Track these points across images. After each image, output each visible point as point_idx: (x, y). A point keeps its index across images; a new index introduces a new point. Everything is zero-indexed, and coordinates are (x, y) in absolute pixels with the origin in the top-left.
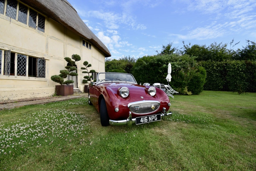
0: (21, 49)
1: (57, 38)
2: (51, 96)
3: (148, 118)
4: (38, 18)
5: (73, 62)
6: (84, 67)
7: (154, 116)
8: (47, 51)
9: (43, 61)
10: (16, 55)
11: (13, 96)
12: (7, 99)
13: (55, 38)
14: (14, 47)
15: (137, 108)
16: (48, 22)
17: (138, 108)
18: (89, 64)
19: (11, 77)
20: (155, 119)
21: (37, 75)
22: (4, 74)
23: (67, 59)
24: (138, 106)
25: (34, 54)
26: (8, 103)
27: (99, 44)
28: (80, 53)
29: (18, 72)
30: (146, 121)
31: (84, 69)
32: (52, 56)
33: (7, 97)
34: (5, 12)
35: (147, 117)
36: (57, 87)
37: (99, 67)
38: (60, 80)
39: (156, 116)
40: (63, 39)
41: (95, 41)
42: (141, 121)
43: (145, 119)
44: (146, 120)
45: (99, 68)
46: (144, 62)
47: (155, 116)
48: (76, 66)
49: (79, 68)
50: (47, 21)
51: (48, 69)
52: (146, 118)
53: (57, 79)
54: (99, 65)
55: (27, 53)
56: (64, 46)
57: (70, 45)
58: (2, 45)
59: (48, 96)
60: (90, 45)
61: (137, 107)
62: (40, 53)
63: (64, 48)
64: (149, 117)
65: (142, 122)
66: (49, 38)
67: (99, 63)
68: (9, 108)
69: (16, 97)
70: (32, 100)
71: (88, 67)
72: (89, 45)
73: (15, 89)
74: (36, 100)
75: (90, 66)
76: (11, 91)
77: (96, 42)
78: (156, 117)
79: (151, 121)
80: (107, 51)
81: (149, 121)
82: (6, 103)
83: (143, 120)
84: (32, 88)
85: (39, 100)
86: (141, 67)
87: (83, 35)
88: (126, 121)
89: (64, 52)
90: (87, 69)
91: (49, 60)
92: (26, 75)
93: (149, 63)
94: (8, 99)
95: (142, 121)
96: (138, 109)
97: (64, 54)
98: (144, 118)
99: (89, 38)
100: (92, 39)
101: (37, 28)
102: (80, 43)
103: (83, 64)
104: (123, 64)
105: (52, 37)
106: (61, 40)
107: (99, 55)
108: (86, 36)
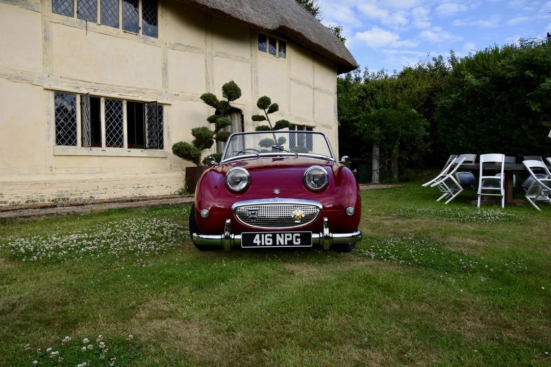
0: (111, 88)
1: (187, 46)
2: (177, 193)
3: (274, 238)
4: (143, 5)
5: (223, 102)
6: (262, 113)
7: (293, 234)
8: (165, 84)
9: (157, 109)
10: (103, 102)
11: (99, 192)
12: (89, 196)
13: (183, 45)
14: (97, 85)
15: (252, 214)
16: (164, 11)
17: (255, 214)
18: (272, 102)
19: (96, 151)
20: (295, 243)
21: (146, 143)
22: (82, 146)
23: (209, 99)
24: (256, 210)
25: (138, 96)
26: (87, 204)
27: (308, 36)
28: (252, 75)
29: (108, 140)
30: (267, 243)
31: (260, 120)
32: (177, 93)
33: (89, 192)
34: (76, 10)
35: (271, 235)
36: (188, 170)
37: (313, 110)
38: (191, 153)
39: (299, 235)
40: (204, 44)
41: (293, 30)
42: (255, 242)
43: (267, 239)
44: (269, 242)
45: (314, 113)
46: (470, 77)
47: (295, 235)
48: (238, 111)
49: (248, 118)
50: (162, 6)
51: (168, 128)
52: (268, 237)
53: (183, 151)
54: (314, 103)
55: (123, 94)
56: (206, 61)
57: (222, 57)
58: (75, 85)
59: (169, 193)
60: (283, 47)
61: (253, 212)
62: (151, 91)
63: (206, 67)
64: (278, 235)
65: (258, 244)
66: (169, 50)
67: (314, 94)
68: (82, 213)
69: (106, 193)
70: (132, 201)
71: (270, 112)
72: (279, 46)
73: (103, 176)
74: (138, 201)
75: (274, 109)
76: (95, 181)
77: (299, 34)
78: (297, 237)
79: (282, 243)
80: (338, 55)
81: (278, 243)
82: (83, 205)
83: (261, 239)
84: (137, 174)
85: (144, 200)
86: (459, 97)
87: (251, 22)
88: (219, 237)
89: (207, 79)
90: (268, 120)
91: (170, 105)
92: (122, 144)
93: (488, 79)
94: (91, 197)
95: (257, 240)
96: (255, 216)
97: (207, 83)
98: (263, 235)
99: (270, 27)
100: (284, 26)
101: (141, 31)
102: (251, 46)
103: (258, 105)
104: (418, 88)
105: (176, 46)
106: (198, 48)
107: (313, 70)
108: (262, 24)
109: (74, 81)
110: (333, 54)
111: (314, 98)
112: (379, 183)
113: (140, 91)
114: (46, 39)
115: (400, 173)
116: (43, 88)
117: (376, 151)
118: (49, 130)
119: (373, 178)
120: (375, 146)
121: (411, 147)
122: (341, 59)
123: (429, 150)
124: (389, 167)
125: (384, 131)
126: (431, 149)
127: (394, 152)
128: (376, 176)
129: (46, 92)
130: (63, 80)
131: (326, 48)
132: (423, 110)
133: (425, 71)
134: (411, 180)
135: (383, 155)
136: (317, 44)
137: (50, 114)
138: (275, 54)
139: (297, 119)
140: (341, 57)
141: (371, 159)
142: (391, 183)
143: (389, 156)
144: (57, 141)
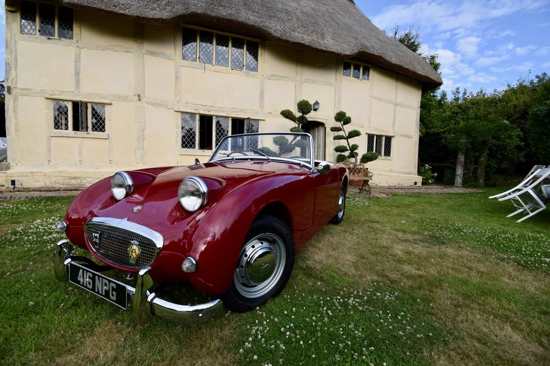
0: (221, 109)
1: (281, 76)
3: (94, 280)
7: (109, 282)
8: (261, 105)
10: (214, 119)
13: (277, 75)
14: (211, 108)
15: (95, 237)
16: (263, 51)
17: (97, 238)
18: (347, 116)
19: (207, 152)
22: (199, 149)
23: (287, 114)
24: (98, 233)
25: (239, 114)
27: (388, 59)
28: (335, 95)
29: (217, 145)
31: (336, 131)
32: (270, 112)
34: (198, 57)
35: (91, 275)
37: (394, 122)
40: (295, 74)
42: (79, 278)
45: (394, 124)
47: (112, 284)
49: (328, 130)
50: (262, 48)
52: (89, 277)
54: (395, 116)
55: (230, 113)
56: (296, 87)
57: (309, 83)
58: (196, 108)
60: (366, 71)
61: (96, 235)
62: (250, 111)
63: (296, 91)
64: (98, 277)
65: (81, 283)
66: (266, 80)
67: (395, 109)
71: (345, 124)
72: (363, 70)
75: (347, 121)
80: (420, 73)
83: (83, 278)
89: (296, 100)
90: (344, 130)
91: (264, 120)
92: (227, 148)
96: (97, 241)
98: (85, 272)
99: (348, 53)
100: (363, 52)
101: (245, 67)
102: (336, 72)
103: (335, 118)
104: (515, 102)
105: (271, 77)
106: (289, 77)
107: (396, 88)
108: (340, 51)
109: (196, 106)
110: (414, 73)
111: (395, 112)
112: (461, 186)
113: (242, 111)
114: (177, 77)
115: (487, 178)
116: (173, 110)
117: (461, 158)
118: (177, 138)
119: (456, 181)
120: (460, 154)
121: (501, 155)
122: (424, 76)
123: (522, 159)
124: (475, 172)
125: (471, 140)
126: (524, 158)
127: (482, 159)
128: (459, 180)
129: (177, 113)
130: (188, 105)
131: (407, 67)
132: (518, 122)
133: (525, 87)
134: (498, 185)
135: (468, 161)
136: (397, 65)
137: (178, 128)
138: (358, 78)
139: (376, 130)
140: (423, 74)
141: (455, 165)
142: (474, 187)
143: (476, 163)
144: (182, 145)
